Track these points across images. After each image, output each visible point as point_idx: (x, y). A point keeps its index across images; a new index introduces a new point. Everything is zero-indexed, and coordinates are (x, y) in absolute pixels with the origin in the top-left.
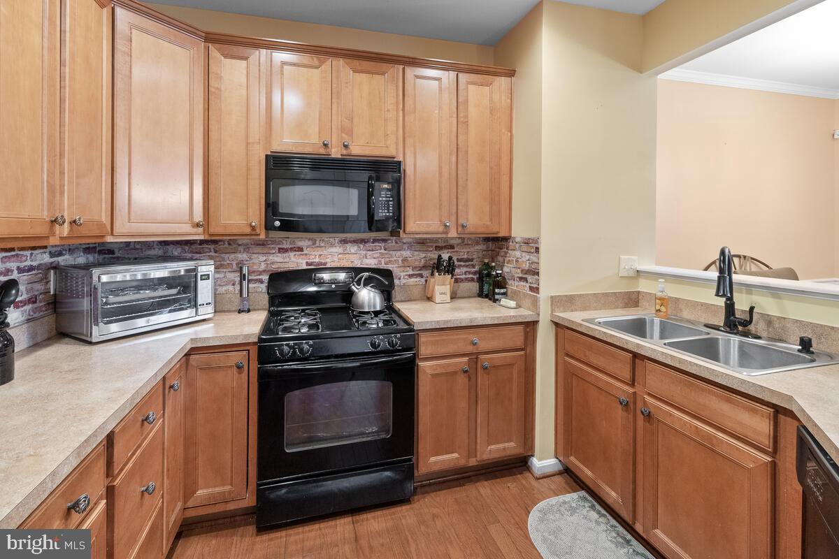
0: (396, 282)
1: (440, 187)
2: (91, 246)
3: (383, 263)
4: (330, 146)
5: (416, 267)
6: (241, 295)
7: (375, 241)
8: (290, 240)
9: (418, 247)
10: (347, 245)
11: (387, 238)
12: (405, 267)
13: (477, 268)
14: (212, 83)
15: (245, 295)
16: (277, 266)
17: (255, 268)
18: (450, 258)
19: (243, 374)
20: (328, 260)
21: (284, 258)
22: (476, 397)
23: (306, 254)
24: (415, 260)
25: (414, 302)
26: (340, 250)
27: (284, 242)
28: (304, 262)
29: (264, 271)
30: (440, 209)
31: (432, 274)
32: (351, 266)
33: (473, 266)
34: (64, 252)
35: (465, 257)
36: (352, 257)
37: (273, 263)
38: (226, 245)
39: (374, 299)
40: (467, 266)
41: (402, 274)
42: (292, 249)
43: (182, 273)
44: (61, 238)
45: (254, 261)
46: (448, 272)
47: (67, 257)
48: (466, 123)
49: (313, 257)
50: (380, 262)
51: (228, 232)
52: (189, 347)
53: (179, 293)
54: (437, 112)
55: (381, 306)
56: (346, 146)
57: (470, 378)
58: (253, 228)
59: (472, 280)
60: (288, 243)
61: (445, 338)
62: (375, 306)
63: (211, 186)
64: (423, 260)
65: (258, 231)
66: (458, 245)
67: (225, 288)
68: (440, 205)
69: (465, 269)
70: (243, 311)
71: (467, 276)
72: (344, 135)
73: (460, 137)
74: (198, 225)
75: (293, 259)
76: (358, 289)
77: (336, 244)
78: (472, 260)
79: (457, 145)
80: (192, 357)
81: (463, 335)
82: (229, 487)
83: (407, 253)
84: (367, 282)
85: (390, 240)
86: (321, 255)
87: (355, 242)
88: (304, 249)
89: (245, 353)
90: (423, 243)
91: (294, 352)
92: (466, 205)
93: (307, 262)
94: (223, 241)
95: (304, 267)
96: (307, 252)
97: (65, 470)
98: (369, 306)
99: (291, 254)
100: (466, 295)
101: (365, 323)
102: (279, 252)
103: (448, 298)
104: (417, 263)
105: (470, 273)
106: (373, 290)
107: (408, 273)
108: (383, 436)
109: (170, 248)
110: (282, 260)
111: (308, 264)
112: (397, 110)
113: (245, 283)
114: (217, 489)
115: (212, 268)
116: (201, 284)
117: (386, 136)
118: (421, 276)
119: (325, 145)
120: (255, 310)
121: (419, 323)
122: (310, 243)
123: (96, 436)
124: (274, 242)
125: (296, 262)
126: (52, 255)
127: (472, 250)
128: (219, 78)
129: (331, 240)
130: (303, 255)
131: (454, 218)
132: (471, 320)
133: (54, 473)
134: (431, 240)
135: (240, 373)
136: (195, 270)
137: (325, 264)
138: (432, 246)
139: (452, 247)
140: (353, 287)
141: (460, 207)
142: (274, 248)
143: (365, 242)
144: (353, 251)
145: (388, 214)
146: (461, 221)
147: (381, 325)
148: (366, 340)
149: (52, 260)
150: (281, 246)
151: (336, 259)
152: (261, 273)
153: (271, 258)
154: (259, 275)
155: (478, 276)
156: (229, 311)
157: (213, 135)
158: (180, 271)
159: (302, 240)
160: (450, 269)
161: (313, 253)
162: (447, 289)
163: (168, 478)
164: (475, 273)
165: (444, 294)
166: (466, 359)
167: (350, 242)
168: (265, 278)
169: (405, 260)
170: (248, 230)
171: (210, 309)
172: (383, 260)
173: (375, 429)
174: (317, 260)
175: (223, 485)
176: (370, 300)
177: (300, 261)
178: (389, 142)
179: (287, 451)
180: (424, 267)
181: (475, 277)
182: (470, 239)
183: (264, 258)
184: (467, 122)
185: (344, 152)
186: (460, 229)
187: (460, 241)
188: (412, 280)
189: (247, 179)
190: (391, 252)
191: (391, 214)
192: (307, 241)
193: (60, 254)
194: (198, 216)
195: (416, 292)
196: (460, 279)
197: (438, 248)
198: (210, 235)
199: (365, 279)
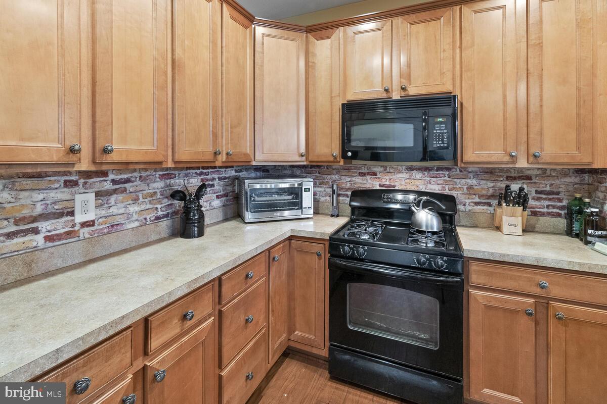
0: (460, 207)
1: (504, 116)
2: (258, 167)
3: (447, 188)
4: (390, 90)
5: (482, 196)
6: (333, 204)
7: (438, 169)
8: (367, 166)
9: (486, 176)
10: (412, 172)
11: (450, 167)
12: (470, 194)
13: (565, 203)
14: (310, 59)
15: (335, 204)
16: (358, 186)
17: (344, 186)
18: (521, 189)
19: (321, 261)
20: (396, 184)
21: (363, 180)
22: (548, 347)
23: (379, 178)
24: (482, 188)
25: (480, 229)
26: (407, 176)
27: (363, 168)
28: (378, 184)
29: (349, 189)
30: (505, 138)
31: (500, 204)
32: (416, 189)
33: (560, 200)
34: (243, 170)
35: (548, 189)
36: (418, 183)
37: (355, 183)
38: (326, 169)
39: (432, 220)
40: (550, 200)
41: (468, 201)
42: (369, 174)
43: (296, 186)
44: (223, 162)
45: (342, 181)
46: (518, 203)
47: (244, 173)
48: (540, 45)
49: (385, 180)
50: (444, 188)
51: (320, 160)
52: (288, 235)
53: (293, 199)
54: (500, 40)
55: (438, 227)
56: (404, 89)
57: (537, 323)
58: (335, 158)
59: (559, 215)
60: (366, 169)
61: (501, 271)
62: (432, 227)
63: (310, 129)
64: (491, 189)
65: (338, 159)
66: (537, 176)
67: (324, 198)
68: (505, 135)
69: (547, 203)
70: (334, 216)
71: (551, 210)
72: (402, 80)
73: (531, 61)
74: (302, 156)
75: (370, 181)
76: (417, 210)
77: (403, 171)
78: (558, 193)
79: (527, 70)
80: (293, 241)
81: (525, 274)
82: (314, 337)
83: (473, 182)
84: (425, 205)
85: (454, 168)
86: (390, 179)
87: (420, 169)
88: (378, 173)
89: (323, 246)
90: (491, 173)
91: (353, 253)
92: (541, 133)
93: (380, 184)
94: (322, 166)
95: (378, 188)
96: (380, 176)
97: (179, 293)
98: (427, 227)
99: (368, 177)
100: (549, 230)
101: (417, 241)
102: (360, 175)
103: (519, 231)
104: (484, 192)
105: (554, 207)
106: (431, 213)
107: (474, 201)
108: (430, 347)
109: (295, 170)
110: (361, 181)
111: (380, 185)
112: (454, 49)
113: (335, 196)
114: (307, 335)
115: (312, 184)
116: (304, 194)
117: (442, 74)
118: (490, 205)
119: (387, 91)
120: (342, 216)
121: (469, 251)
122: (382, 169)
123: (204, 279)
124: (356, 168)
125: (372, 184)
126: (236, 171)
127: (558, 182)
128: (314, 55)
129: (400, 167)
130: (377, 178)
131: (523, 148)
132: (538, 260)
133: (170, 293)
134: (502, 170)
135: (320, 259)
136: (300, 185)
137: (394, 186)
138: (502, 176)
139: (529, 178)
140: (413, 208)
141: (531, 136)
142: (356, 172)
143: (429, 170)
144: (418, 177)
145: (442, 145)
146: (534, 150)
147: (431, 245)
148: (413, 256)
149: (236, 174)
150: (360, 171)
151: (403, 183)
152: (347, 190)
153: (354, 179)
154: (346, 191)
155: (566, 211)
156: (326, 214)
157: (311, 95)
158: (294, 185)
159: (377, 167)
160: (521, 200)
161: (385, 177)
162: (518, 221)
163: (273, 315)
164: (562, 208)
165: (514, 225)
166: (531, 301)
167: (416, 169)
168: (349, 193)
169: (470, 188)
170: (332, 159)
171: (312, 211)
172: (447, 187)
173: (427, 336)
174: (388, 183)
175: (309, 333)
176: (427, 221)
177: (375, 183)
178: (445, 80)
179: (350, 327)
180: (492, 196)
181: (563, 212)
182: (555, 170)
183: (349, 179)
184: (542, 43)
185: (403, 94)
186: (531, 159)
187: (539, 172)
188: (479, 207)
189: (331, 123)
190: (455, 180)
191: (445, 145)
192: (380, 168)
193: (241, 171)
194: (303, 150)
195: (483, 219)
196: (539, 212)
197: (509, 178)
198: (310, 162)
199: (424, 202)
